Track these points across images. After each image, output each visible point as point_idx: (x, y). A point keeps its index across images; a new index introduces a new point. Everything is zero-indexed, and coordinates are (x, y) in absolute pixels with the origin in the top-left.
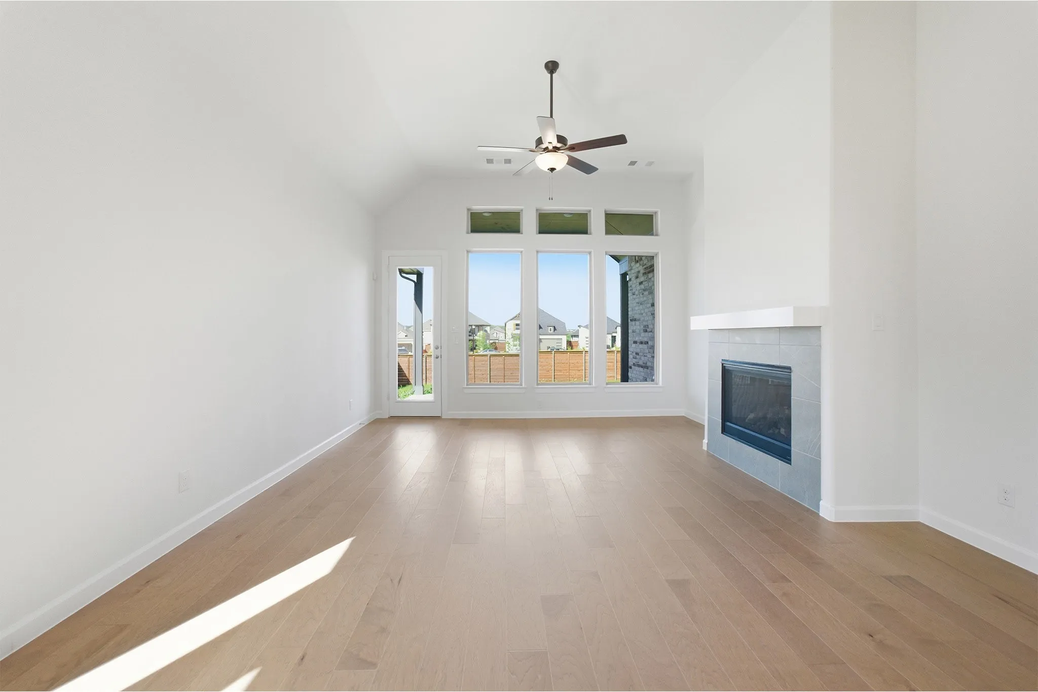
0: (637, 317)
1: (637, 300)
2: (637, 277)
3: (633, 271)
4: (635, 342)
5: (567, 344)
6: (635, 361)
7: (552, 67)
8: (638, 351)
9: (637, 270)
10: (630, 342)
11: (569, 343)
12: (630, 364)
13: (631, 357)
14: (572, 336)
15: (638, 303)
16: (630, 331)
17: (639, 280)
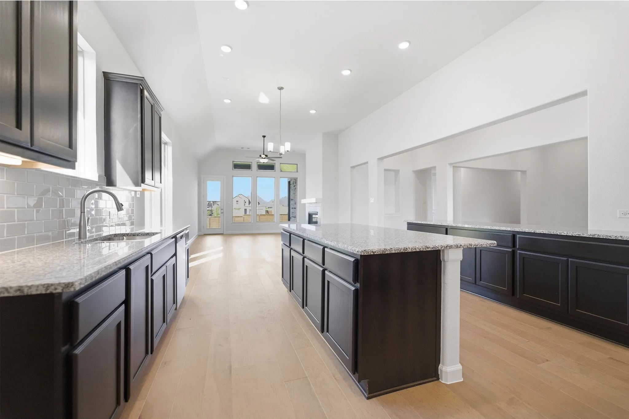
0: (293, 198)
1: (293, 192)
2: (293, 184)
3: (292, 181)
4: (292, 208)
5: (266, 212)
6: (292, 215)
7: (264, 137)
8: (293, 211)
9: (293, 181)
10: (291, 208)
11: (267, 212)
12: (291, 217)
13: (291, 214)
14: (269, 208)
15: (293, 193)
16: (291, 204)
17: (294, 185)
